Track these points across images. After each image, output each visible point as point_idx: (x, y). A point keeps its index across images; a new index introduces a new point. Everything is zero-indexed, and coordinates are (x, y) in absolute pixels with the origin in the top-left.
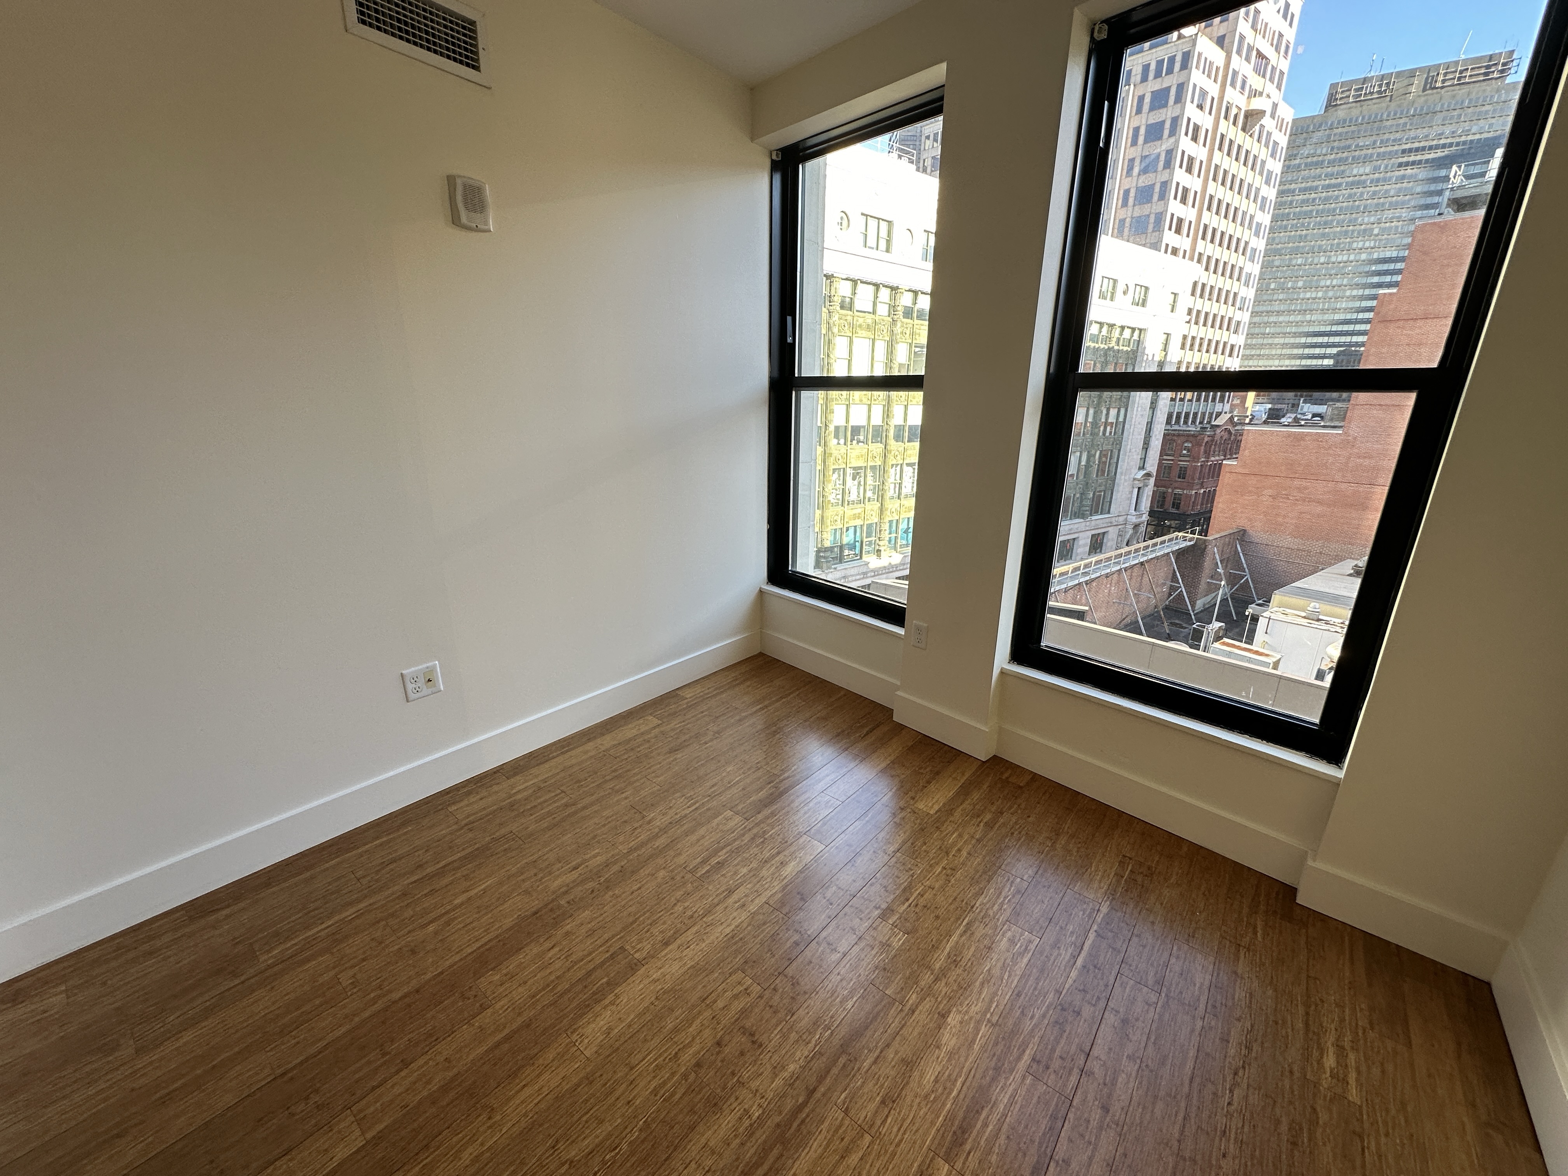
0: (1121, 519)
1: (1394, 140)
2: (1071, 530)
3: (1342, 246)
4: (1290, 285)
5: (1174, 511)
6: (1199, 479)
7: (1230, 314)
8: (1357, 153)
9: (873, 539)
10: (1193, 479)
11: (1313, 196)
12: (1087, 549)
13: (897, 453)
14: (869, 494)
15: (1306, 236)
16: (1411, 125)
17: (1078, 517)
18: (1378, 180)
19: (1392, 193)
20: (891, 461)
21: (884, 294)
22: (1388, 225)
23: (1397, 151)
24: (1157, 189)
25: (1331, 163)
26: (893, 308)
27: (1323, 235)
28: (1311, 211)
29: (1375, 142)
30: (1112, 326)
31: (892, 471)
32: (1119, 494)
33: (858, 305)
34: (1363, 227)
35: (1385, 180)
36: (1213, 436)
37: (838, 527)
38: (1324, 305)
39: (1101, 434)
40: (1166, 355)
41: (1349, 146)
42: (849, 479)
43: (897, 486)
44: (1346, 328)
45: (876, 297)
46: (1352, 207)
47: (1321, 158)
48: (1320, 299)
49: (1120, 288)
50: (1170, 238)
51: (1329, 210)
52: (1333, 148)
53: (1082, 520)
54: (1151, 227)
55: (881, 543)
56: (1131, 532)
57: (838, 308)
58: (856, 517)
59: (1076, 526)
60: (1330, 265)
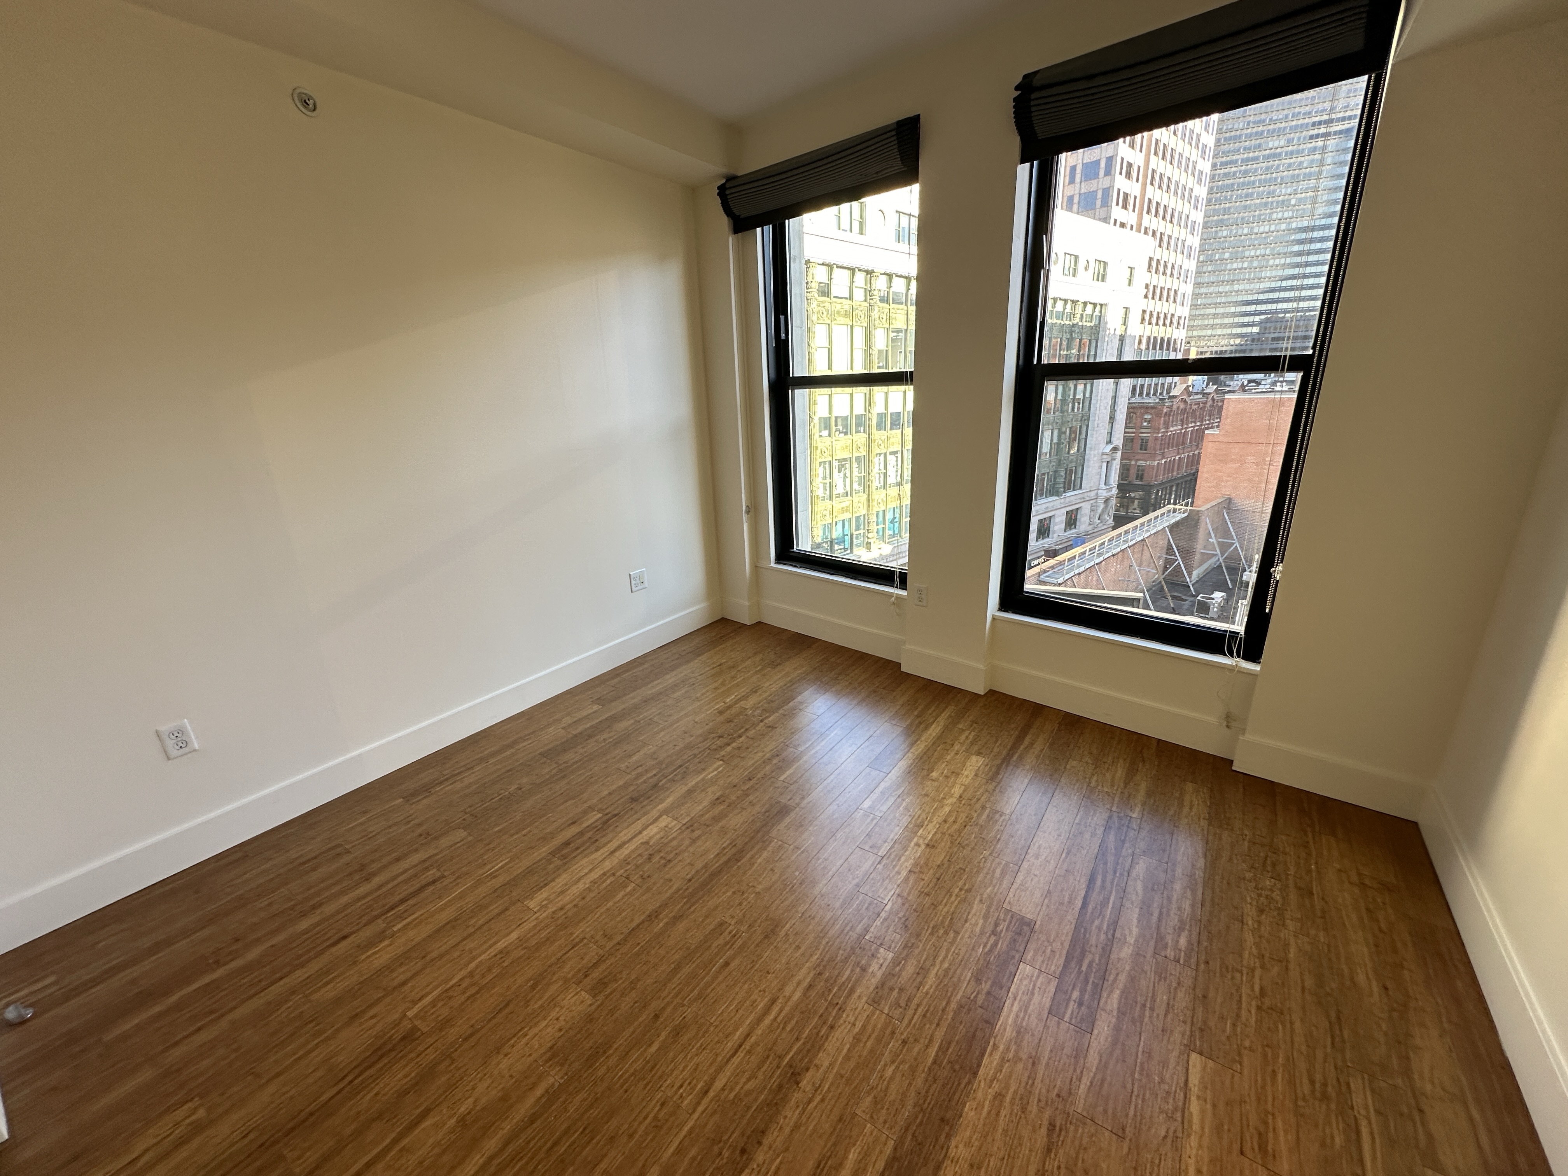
0: (1093, 494)
1: (1304, 114)
2: (1047, 508)
3: (1262, 217)
4: (1217, 257)
5: (1138, 482)
6: (1160, 450)
7: (1175, 287)
8: (1272, 127)
9: (862, 531)
10: (1155, 449)
11: (1234, 169)
12: (1063, 526)
13: (880, 442)
14: (856, 486)
15: (1229, 208)
16: (1319, 98)
17: (1053, 495)
18: (1292, 153)
19: (1305, 165)
20: (876, 450)
21: (860, 277)
22: (1303, 195)
23: (1307, 124)
24: (1103, 164)
25: (1249, 137)
26: (869, 292)
27: (1245, 207)
28: (1233, 185)
29: (1287, 116)
30: (1074, 302)
31: (876, 460)
32: (1090, 469)
33: (835, 291)
34: (1281, 198)
35: (1298, 152)
36: (1171, 407)
37: (826, 523)
38: (1250, 275)
39: (1070, 410)
40: (1126, 329)
41: (1264, 120)
42: (835, 471)
43: (882, 476)
44: (1271, 296)
45: (852, 282)
46: (1270, 179)
47: (1238, 133)
48: (1245, 269)
49: (1082, 264)
50: (1117, 213)
51: (1249, 183)
52: (1249, 123)
53: (1057, 498)
54: (1099, 203)
55: (870, 535)
56: (1102, 506)
57: (816, 295)
58: (844, 510)
59: (1052, 504)
60: (1253, 236)
